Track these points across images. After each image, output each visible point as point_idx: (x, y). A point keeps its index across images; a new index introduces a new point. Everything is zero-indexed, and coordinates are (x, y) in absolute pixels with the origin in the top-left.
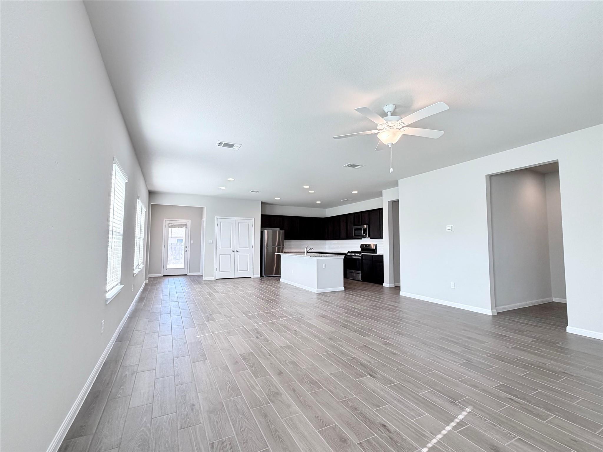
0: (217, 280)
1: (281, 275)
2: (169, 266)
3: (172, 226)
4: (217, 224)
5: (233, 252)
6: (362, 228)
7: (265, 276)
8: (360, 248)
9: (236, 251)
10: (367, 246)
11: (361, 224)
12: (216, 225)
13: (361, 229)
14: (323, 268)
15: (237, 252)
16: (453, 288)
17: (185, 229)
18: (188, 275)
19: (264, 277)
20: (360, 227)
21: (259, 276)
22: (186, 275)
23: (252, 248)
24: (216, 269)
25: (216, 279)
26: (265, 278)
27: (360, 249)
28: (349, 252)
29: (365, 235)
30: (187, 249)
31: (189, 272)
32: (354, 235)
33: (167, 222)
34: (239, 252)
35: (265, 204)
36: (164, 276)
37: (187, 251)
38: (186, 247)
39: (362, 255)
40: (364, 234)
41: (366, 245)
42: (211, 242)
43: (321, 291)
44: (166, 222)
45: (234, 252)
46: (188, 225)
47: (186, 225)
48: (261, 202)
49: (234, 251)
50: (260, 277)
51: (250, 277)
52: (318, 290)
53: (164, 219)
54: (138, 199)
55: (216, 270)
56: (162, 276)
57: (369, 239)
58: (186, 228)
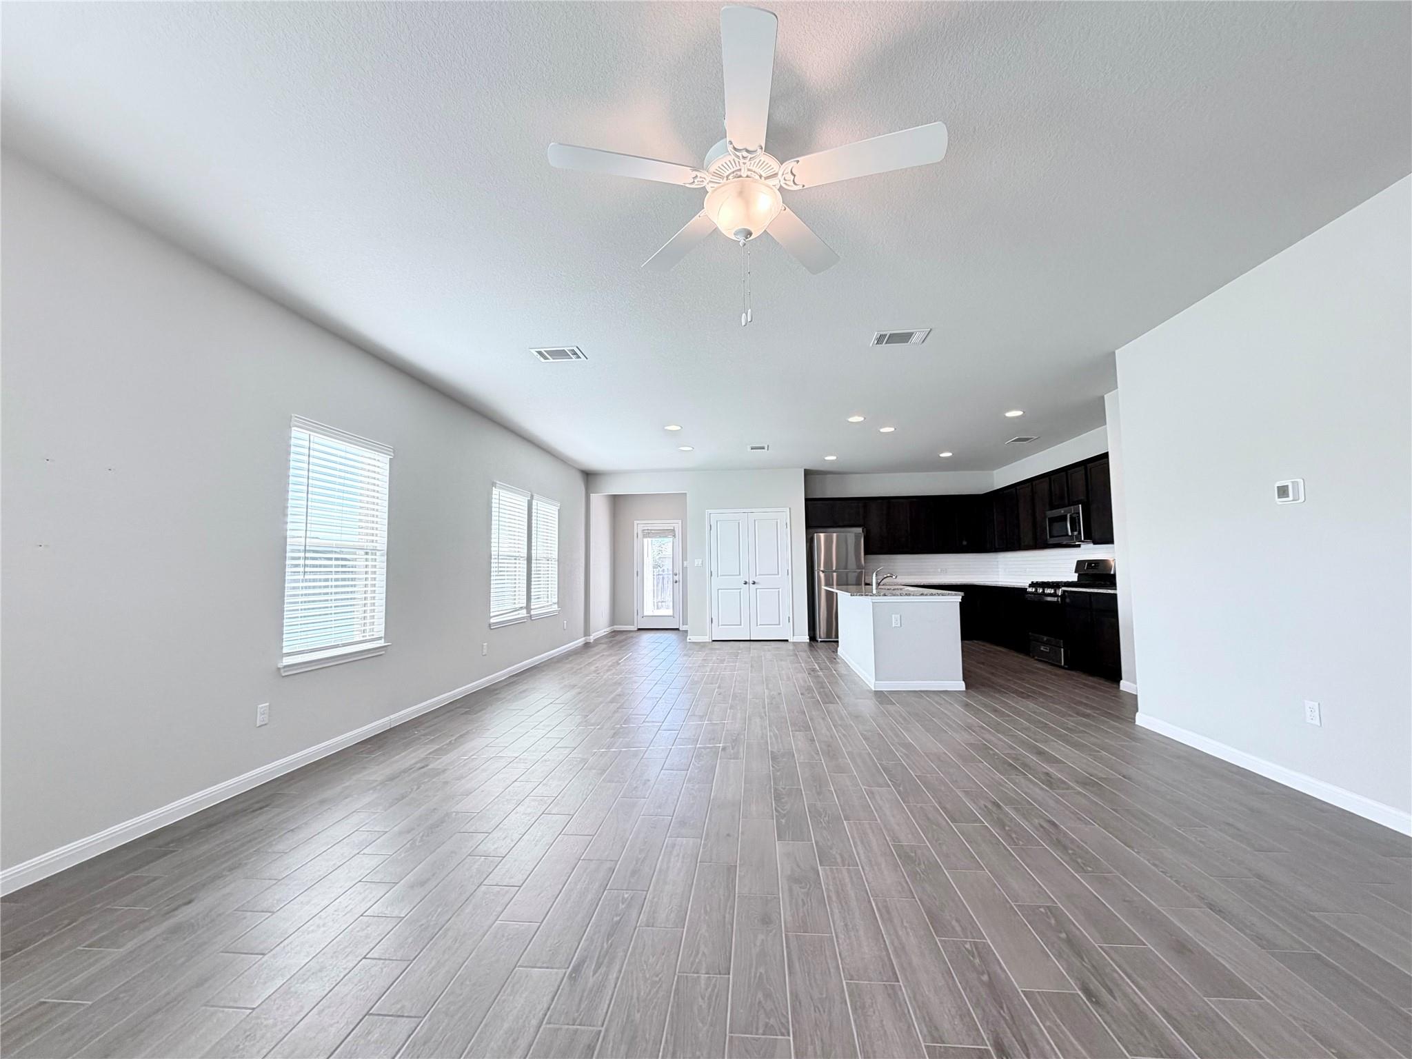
0: (714, 643)
1: (839, 640)
2: (649, 610)
3: (648, 534)
4: (711, 526)
5: (746, 583)
6: (1066, 516)
7: (820, 640)
8: (1076, 572)
9: (751, 582)
10: (1092, 568)
11: (1066, 501)
12: (707, 528)
13: (1063, 518)
14: (893, 626)
15: (754, 583)
16: (1313, 722)
17: (671, 539)
18: (680, 629)
19: (817, 641)
20: (1063, 512)
21: (806, 639)
22: (678, 629)
23: (788, 574)
24: (712, 619)
25: (714, 641)
26: (819, 644)
27: (1077, 575)
28: (1033, 585)
29: (1076, 533)
30: (676, 578)
31: (683, 625)
32: (1050, 537)
33: (641, 528)
34: (758, 583)
35: (812, 474)
36: (639, 629)
37: (676, 582)
38: (676, 575)
39: (1064, 591)
40: (1072, 531)
41: (1090, 562)
42: (700, 562)
43: (886, 686)
44: (639, 526)
45: (748, 585)
46: (676, 530)
47: (673, 530)
48: (805, 470)
49: (748, 581)
50: (808, 641)
51: (787, 641)
52: (877, 682)
53: (636, 522)
54: (494, 488)
55: (712, 622)
56: (636, 629)
57: (1091, 546)
58: (674, 536)
